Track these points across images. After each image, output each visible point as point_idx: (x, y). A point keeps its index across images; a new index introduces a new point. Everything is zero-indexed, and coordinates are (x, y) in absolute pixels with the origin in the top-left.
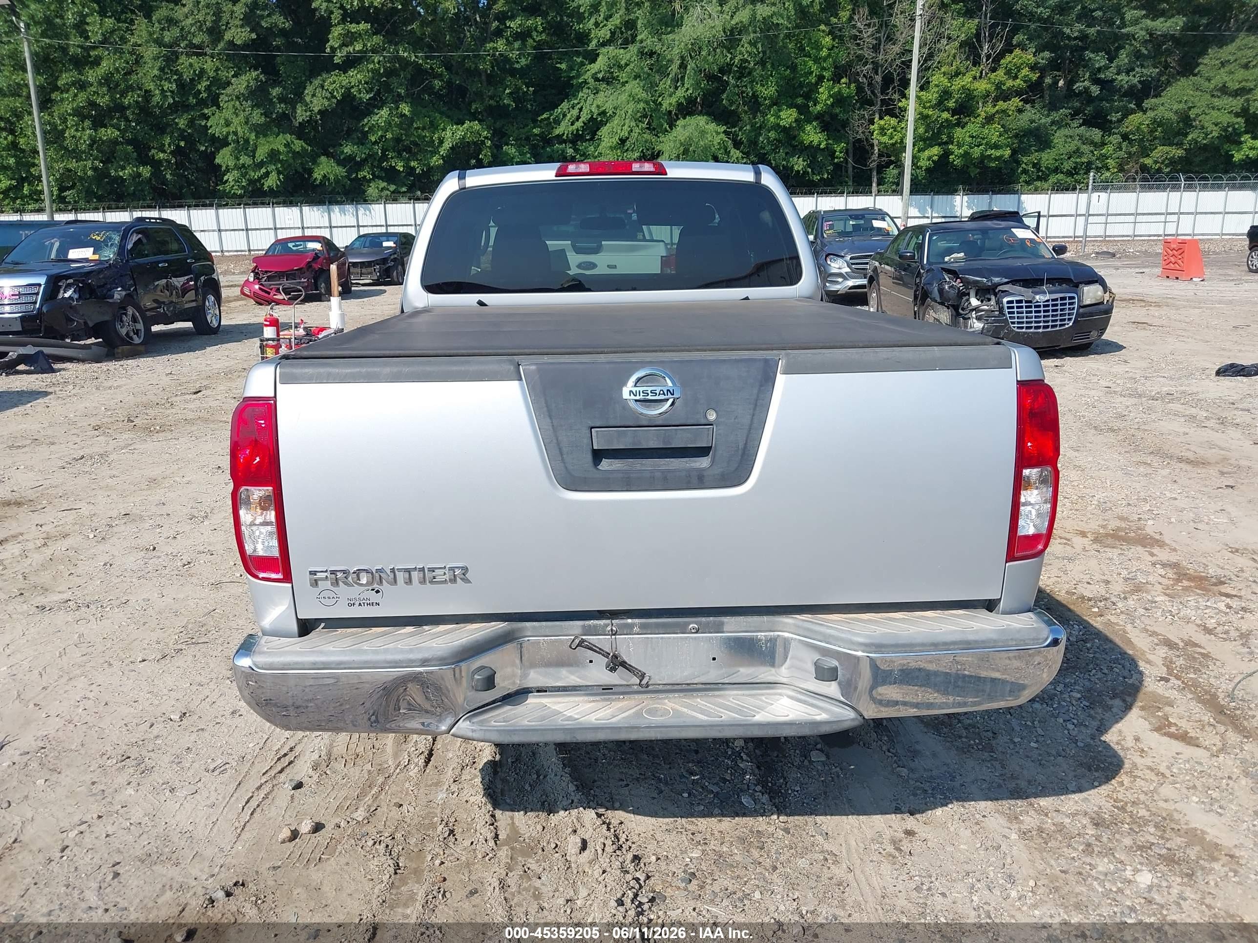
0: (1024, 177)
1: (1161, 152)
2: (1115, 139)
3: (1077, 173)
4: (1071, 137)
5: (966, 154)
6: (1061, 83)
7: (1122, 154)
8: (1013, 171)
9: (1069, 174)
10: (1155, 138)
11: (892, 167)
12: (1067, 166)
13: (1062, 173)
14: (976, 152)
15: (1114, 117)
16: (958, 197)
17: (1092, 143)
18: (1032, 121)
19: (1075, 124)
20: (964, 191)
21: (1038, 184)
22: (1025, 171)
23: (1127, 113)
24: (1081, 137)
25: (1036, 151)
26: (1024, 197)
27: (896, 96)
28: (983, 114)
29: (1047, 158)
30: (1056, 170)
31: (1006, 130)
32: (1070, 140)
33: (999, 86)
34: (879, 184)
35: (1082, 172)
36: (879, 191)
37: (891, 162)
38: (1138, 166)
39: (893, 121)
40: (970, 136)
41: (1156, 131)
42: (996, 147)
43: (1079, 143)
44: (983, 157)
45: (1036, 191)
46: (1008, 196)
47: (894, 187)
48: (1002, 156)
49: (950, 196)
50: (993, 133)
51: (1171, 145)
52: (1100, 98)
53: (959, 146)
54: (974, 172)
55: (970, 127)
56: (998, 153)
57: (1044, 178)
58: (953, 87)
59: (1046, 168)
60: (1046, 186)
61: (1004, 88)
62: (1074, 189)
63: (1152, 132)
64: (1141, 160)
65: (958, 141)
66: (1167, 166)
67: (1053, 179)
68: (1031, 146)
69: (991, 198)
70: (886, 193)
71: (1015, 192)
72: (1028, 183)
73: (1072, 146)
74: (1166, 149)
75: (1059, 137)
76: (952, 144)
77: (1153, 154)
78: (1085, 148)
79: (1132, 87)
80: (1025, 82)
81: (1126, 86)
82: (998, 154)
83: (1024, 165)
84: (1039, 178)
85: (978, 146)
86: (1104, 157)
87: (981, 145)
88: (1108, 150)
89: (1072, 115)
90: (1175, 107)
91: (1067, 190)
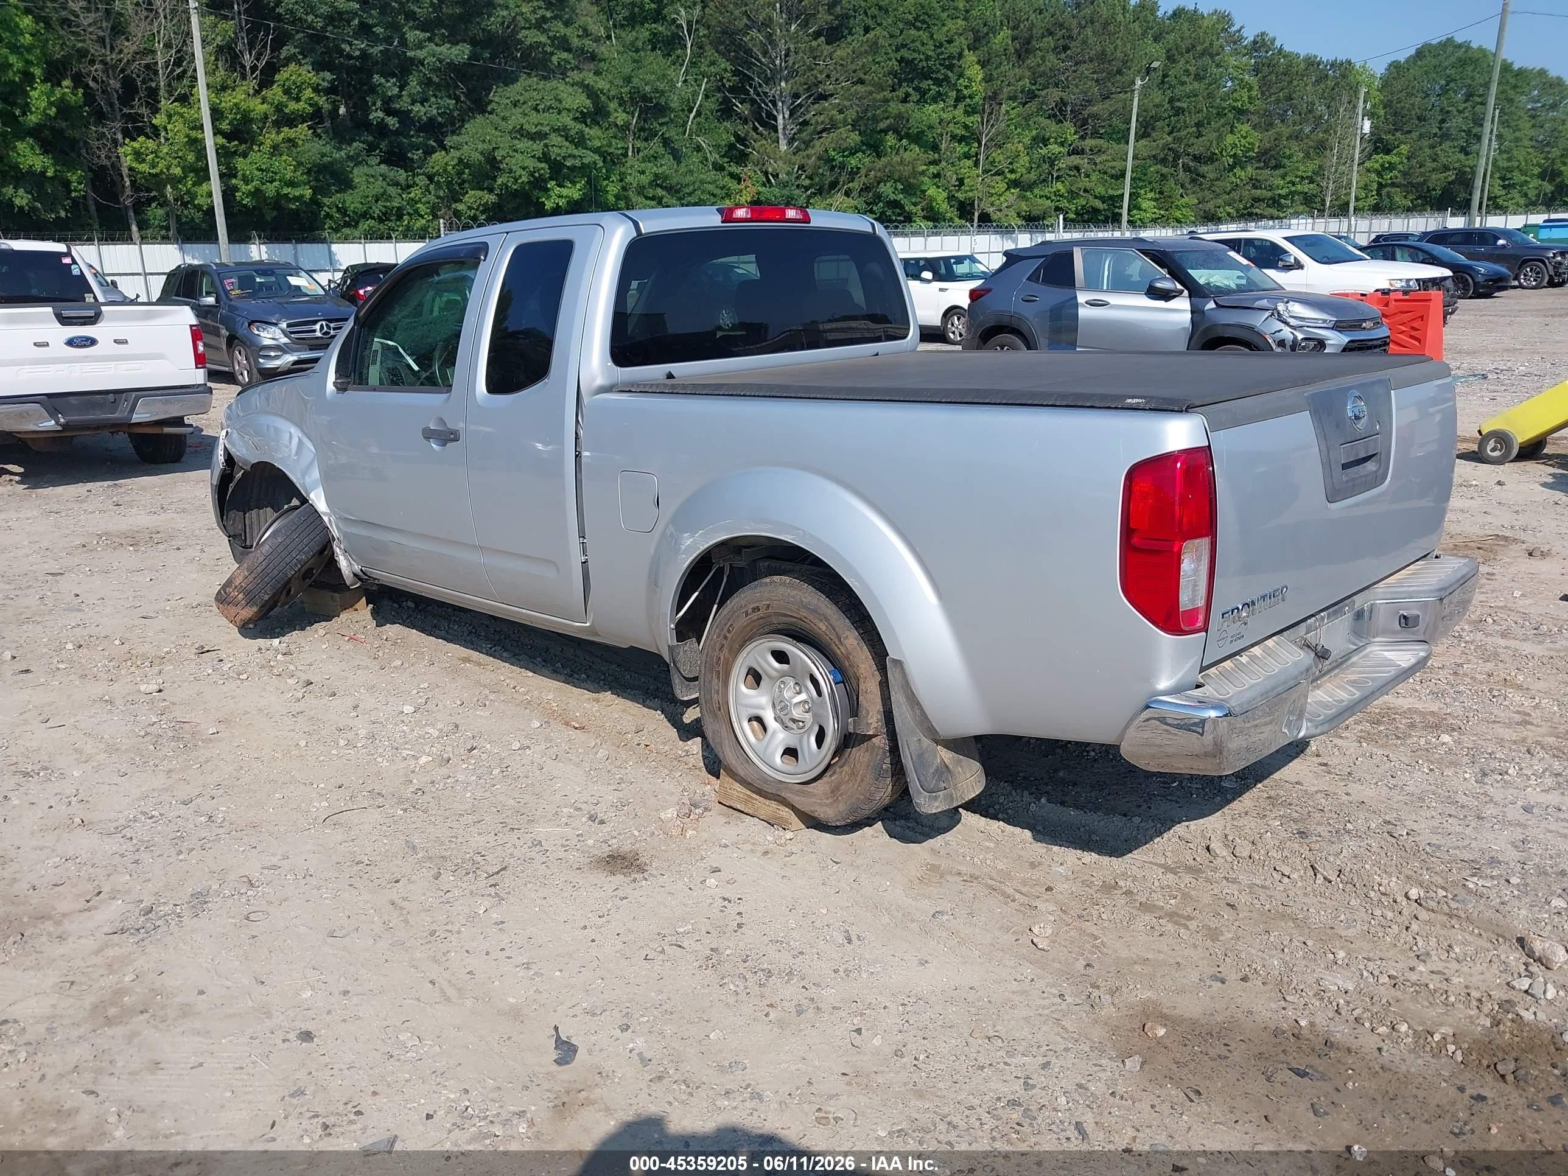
0: (329, 223)
1: (473, 197)
2: (422, 180)
3: (388, 219)
4: (373, 176)
5: (257, 193)
6: (342, 110)
7: (432, 198)
8: (316, 215)
9: (381, 220)
10: (464, 181)
11: (154, 205)
12: (376, 211)
13: (373, 218)
14: (270, 190)
15: (416, 155)
16: (253, 246)
17: (397, 184)
18: (323, 155)
19: (374, 161)
20: (260, 238)
21: (347, 231)
22: (328, 216)
23: (429, 152)
24: (384, 177)
25: (337, 192)
26: (335, 247)
27: (144, 111)
28: (268, 142)
29: (352, 201)
30: (365, 215)
31: (300, 164)
32: (372, 180)
33: (279, 108)
34: (140, 229)
35: (393, 218)
36: (142, 238)
37: (154, 199)
38: (451, 213)
39: (151, 144)
40: (257, 169)
41: (464, 173)
42: (292, 184)
43: (384, 184)
44: (279, 196)
45: (346, 240)
46: (315, 246)
47: (163, 232)
48: (302, 196)
49: (243, 246)
50: (285, 166)
51: (482, 189)
52: (397, 133)
53: (246, 180)
54: (270, 215)
55: (253, 156)
56: (297, 192)
57: (352, 224)
58: (223, 104)
59: (354, 212)
60: (357, 233)
61: (287, 111)
62: (389, 238)
63: (460, 174)
64: (453, 206)
65: (244, 175)
66: (482, 212)
67: (365, 225)
68: (329, 185)
69: (295, 249)
70: (154, 240)
71: (323, 241)
72: (336, 230)
73: (379, 186)
74: (479, 193)
75: (358, 174)
76: (235, 177)
77: (466, 198)
78: (392, 191)
79: (431, 120)
80: (310, 105)
81: (424, 118)
82: (297, 194)
83: (326, 208)
84: (347, 225)
85: (271, 182)
86: (413, 202)
87: (275, 180)
88: (415, 193)
89: (368, 151)
90: (480, 146)
91: (382, 238)
